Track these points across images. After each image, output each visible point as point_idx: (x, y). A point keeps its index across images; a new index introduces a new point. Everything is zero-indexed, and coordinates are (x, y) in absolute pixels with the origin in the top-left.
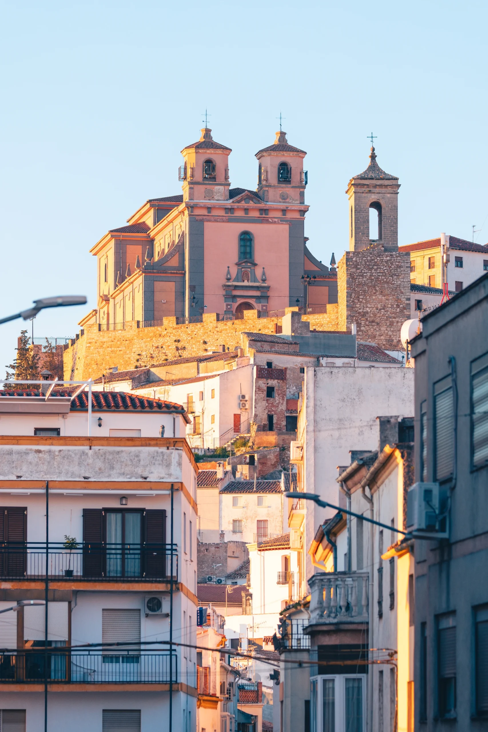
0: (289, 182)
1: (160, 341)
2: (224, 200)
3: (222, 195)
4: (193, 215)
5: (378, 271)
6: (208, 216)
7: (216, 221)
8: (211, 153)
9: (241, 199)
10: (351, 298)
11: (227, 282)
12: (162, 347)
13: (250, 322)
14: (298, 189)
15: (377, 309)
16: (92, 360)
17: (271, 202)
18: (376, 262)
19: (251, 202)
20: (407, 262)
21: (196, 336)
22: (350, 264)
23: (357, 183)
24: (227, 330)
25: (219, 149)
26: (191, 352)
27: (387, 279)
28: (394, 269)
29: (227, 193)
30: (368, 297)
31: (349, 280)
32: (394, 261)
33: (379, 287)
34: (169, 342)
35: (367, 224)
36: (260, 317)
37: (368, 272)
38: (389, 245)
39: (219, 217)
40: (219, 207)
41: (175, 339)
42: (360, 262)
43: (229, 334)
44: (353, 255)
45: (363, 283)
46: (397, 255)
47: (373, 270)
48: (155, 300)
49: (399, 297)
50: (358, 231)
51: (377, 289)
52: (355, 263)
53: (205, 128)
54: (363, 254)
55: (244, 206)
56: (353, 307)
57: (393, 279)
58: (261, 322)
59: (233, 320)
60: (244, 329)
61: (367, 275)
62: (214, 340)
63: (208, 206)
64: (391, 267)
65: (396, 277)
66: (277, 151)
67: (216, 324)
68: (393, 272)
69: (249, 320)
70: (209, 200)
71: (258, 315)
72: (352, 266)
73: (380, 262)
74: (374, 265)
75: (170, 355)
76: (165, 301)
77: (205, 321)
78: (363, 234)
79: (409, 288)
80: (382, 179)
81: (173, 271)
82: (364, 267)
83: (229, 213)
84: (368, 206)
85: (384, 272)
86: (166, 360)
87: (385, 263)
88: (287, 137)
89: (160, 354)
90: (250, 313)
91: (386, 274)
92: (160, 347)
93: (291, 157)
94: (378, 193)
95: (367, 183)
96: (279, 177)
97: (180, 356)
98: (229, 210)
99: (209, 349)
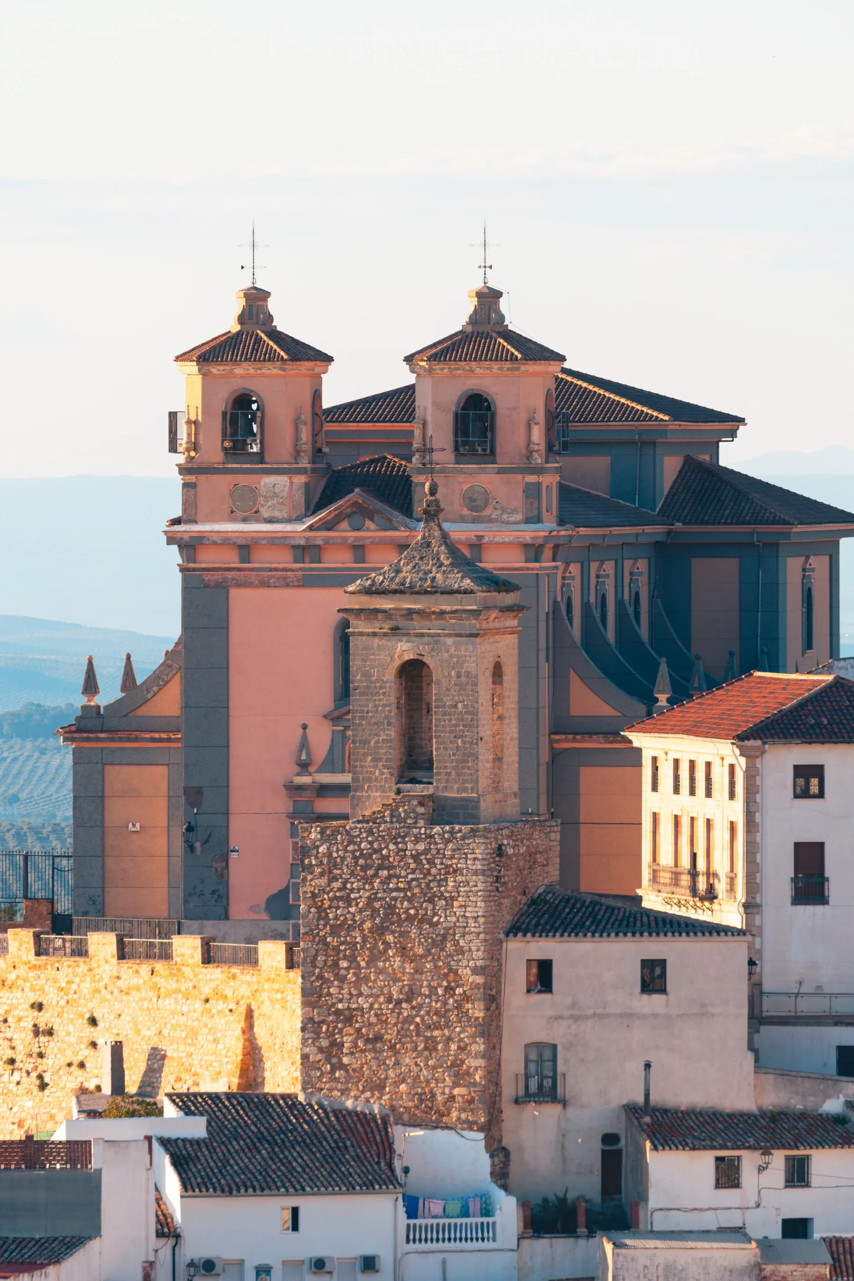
0: (490, 455)
1: (4, 1000)
2: (289, 521)
3: (282, 504)
4: (194, 570)
6: (240, 569)
7: (264, 584)
8: (251, 376)
9: (336, 516)
10: (315, 967)
11: (298, 774)
12: (6, 1021)
13: (186, 974)
14: (519, 477)
15: (389, 1000)
18: (384, 858)
19: (369, 524)
20: (473, 856)
21: (75, 996)
22: (311, 865)
23: (357, 607)
24: (139, 990)
25: (269, 360)
26: (64, 1046)
27: (417, 911)
28: (438, 877)
29: (300, 497)
30: (363, 964)
31: (310, 912)
32: (438, 853)
33: (393, 932)
34: (20, 1008)
35: (388, 730)
36: (209, 962)
37: (364, 889)
38: (452, 795)
39: (273, 573)
40: (275, 541)
41: (32, 1001)
42: (339, 856)
43: (145, 1004)
44: (322, 836)
45: (350, 922)
46: (446, 836)
47: (378, 881)
48: (108, 822)
49: (452, 963)
50: (362, 751)
51: (390, 938)
52: (325, 861)
53: (248, 289)
54: (348, 833)
55: (345, 539)
56: (320, 996)
57: (434, 908)
58: (209, 977)
59: (151, 961)
60: (177, 991)
61: (360, 897)
62: (112, 1017)
63: (240, 542)
64: (429, 872)
65: (444, 902)
66: (450, 360)
67: (115, 969)
68: (435, 889)
69: (183, 965)
70: (245, 520)
71: (203, 954)
72: (318, 870)
73: (397, 858)
74: (381, 867)
75: (20, 1047)
76: (138, 825)
77: (95, 956)
78: (376, 760)
79: (482, 936)
80: (429, 592)
81: (157, 735)
82: (352, 874)
83: (307, 559)
84: (390, 675)
85: (410, 889)
86: (12, 1061)
87: (411, 861)
88: (504, 305)
89: (1, 1041)
90: (187, 947)
91: (413, 895)
92: (2, 1018)
93: (497, 376)
94: (417, 635)
95: (386, 604)
96: (456, 443)
97: (41, 1056)
98: (305, 551)
99: (100, 1042)
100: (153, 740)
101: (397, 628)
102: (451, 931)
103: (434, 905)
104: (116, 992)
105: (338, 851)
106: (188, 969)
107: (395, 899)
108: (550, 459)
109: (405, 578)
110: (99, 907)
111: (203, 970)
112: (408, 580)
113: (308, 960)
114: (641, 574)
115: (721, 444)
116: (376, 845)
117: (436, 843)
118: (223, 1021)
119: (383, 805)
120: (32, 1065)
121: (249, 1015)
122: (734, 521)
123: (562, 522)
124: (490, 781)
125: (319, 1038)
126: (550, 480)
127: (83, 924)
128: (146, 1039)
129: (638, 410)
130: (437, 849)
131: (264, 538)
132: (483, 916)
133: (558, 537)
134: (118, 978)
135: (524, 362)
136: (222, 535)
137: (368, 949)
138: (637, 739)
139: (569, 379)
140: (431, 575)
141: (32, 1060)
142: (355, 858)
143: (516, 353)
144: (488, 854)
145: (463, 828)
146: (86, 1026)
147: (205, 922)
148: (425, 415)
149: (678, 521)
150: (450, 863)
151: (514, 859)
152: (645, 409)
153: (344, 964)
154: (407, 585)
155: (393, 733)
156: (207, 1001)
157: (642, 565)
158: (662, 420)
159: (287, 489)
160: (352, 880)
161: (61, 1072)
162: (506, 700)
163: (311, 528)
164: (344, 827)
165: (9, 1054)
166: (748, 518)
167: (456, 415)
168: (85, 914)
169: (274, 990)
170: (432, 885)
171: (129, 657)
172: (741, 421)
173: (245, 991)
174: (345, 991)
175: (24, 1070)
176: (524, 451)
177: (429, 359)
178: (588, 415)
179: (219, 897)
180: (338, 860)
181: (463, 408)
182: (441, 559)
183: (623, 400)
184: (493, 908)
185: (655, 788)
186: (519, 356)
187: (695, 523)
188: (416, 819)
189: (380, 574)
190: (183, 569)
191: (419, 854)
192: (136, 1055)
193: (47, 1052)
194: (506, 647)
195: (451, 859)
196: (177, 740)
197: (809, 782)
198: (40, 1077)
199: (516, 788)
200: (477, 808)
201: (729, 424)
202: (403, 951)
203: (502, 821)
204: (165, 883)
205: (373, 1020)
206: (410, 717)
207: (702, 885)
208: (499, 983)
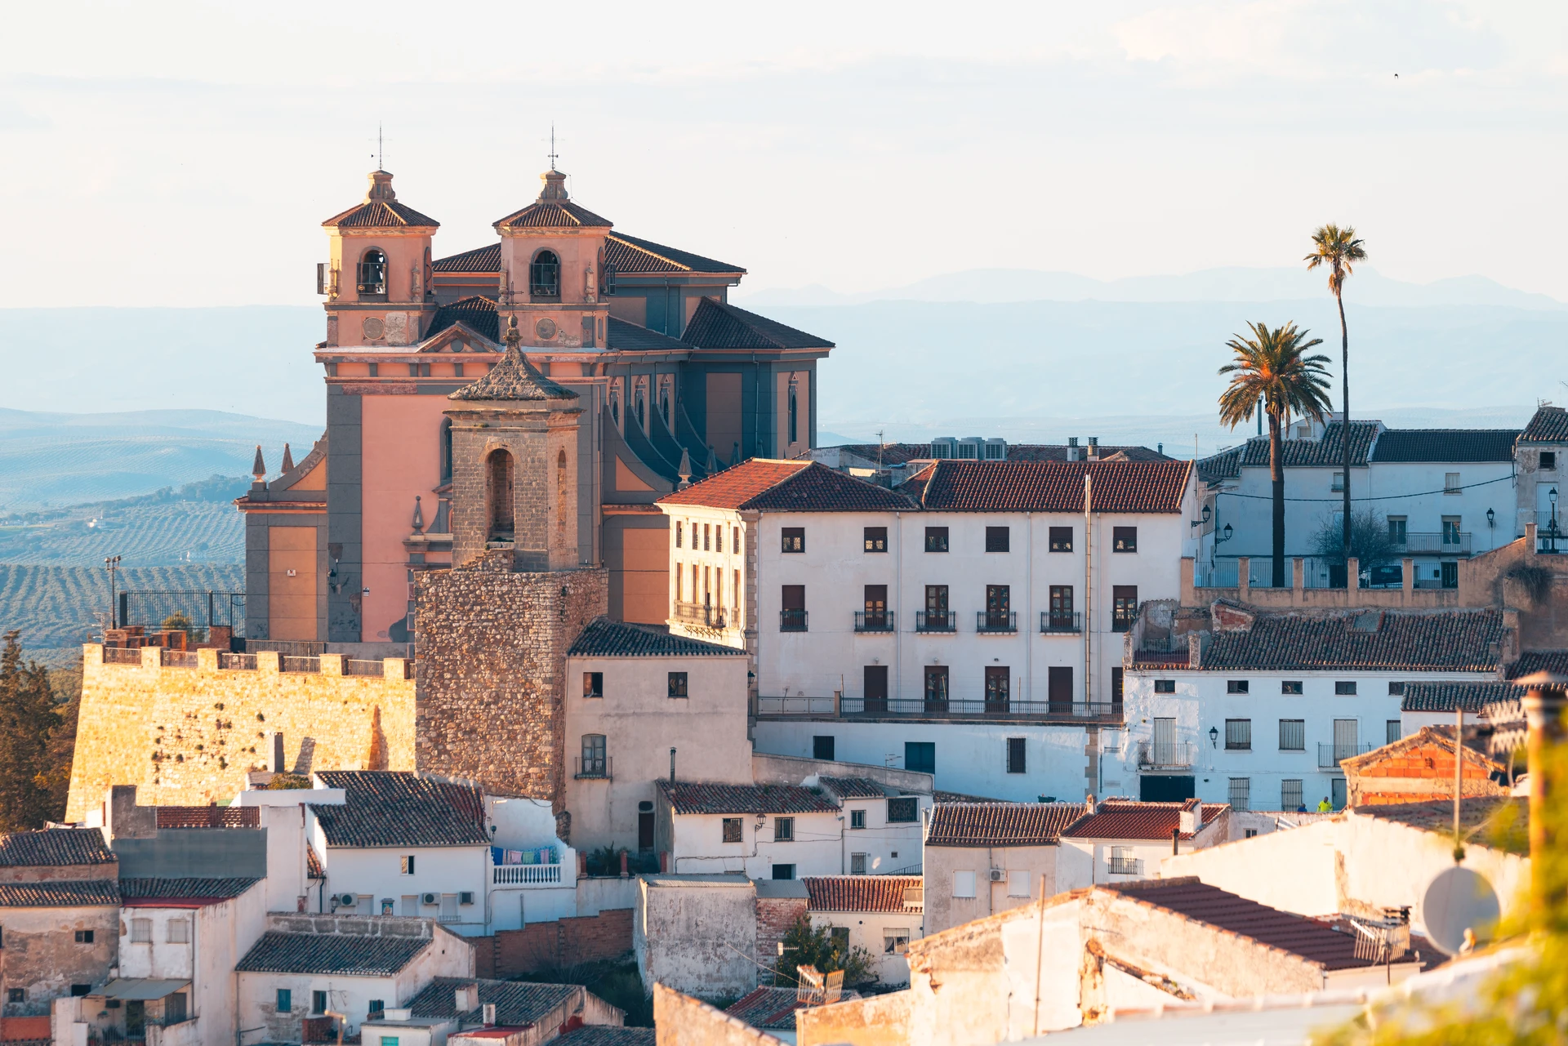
0: (557, 296)
1: (195, 702)
2: (407, 345)
3: (402, 332)
4: (336, 381)
5: (483, 617)
6: (370, 381)
7: (388, 392)
8: (378, 237)
9: (441, 341)
10: (426, 678)
11: (414, 534)
12: (196, 717)
13: (330, 682)
14: (578, 313)
15: (481, 703)
16: (90, 728)
18: (477, 597)
19: (466, 347)
20: (544, 595)
21: (247, 699)
22: (423, 602)
23: (457, 409)
24: (295, 694)
25: (392, 225)
26: (240, 736)
27: (502, 636)
28: (518, 611)
29: (415, 328)
30: (462, 676)
31: (422, 637)
32: (518, 593)
33: (484, 652)
34: (207, 707)
35: (480, 501)
36: (347, 674)
37: (462, 619)
38: (528, 550)
39: (395, 384)
40: (396, 361)
41: (216, 703)
42: (444, 595)
43: (300, 705)
44: (431, 580)
45: (452, 645)
46: (524, 580)
47: (473, 614)
48: (271, 570)
49: (528, 675)
50: (461, 517)
51: (482, 656)
52: (434, 599)
53: (377, 172)
54: (450, 578)
55: (448, 359)
56: (430, 699)
57: (515, 634)
58: (347, 685)
59: (304, 673)
60: (323, 695)
61: (460, 626)
62: (275, 714)
63: (370, 361)
64: (511, 607)
65: (522, 630)
66: (527, 225)
67: (278, 678)
68: (515, 620)
69: (328, 676)
70: (374, 344)
71: (342, 668)
72: (428, 606)
73: (487, 597)
74: (475, 604)
75: (206, 737)
76: (294, 571)
77: (262, 669)
78: (471, 524)
79: (550, 655)
80: (511, 399)
81: (308, 505)
82: (454, 609)
83: (420, 374)
84: (482, 460)
85: (497, 619)
86: (201, 747)
87: (497, 599)
88: (567, 185)
89: (193, 733)
90: (330, 662)
91: (499, 624)
92: (193, 715)
93: (562, 237)
94: (502, 431)
95: (479, 407)
96: (531, 287)
97: (222, 743)
98: (418, 368)
99: (266, 733)
100: (305, 508)
101: (487, 426)
102: (527, 651)
103: (515, 632)
104: (278, 696)
105: (443, 592)
106: (332, 679)
107: (486, 627)
108: (601, 299)
109: (493, 388)
110: (266, 632)
111: (343, 680)
112: (495, 390)
113: (421, 673)
114: (668, 385)
115: (728, 288)
116: (471, 588)
117: (516, 586)
118: (357, 718)
119: (477, 557)
120: (216, 750)
121: (377, 713)
122: (738, 346)
123: (610, 346)
124: (556, 540)
125: (429, 730)
126: (601, 315)
127: (254, 645)
128: (301, 730)
129: (667, 263)
130: (517, 590)
131: (389, 358)
132: (551, 640)
133: (607, 357)
134: (280, 685)
135: (582, 227)
136: (357, 355)
137: (465, 664)
138: (666, 508)
139: (616, 239)
140: (512, 386)
141: (215, 746)
142: (455, 596)
143: (576, 220)
144: (555, 593)
145: (536, 574)
146: (256, 721)
147: (344, 644)
148: (508, 267)
149: (696, 345)
150: (526, 600)
151: (574, 597)
152: (672, 262)
153: (447, 676)
154: (495, 393)
155: (484, 503)
156: (346, 703)
157: (670, 378)
158: (684, 270)
159: (405, 321)
160: (454, 613)
161: (237, 755)
162: (568, 479)
163: (423, 350)
164: (448, 573)
165: (199, 742)
166: (748, 343)
167: (532, 266)
168: (255, 637)
169: (395, 695)
170: (513, 616)
171: (287, 446)
172: (743, 271)
173: (373, 695)
174: (448, 696)
175: (209, 754)
176: (582, 293)
177: (511, 225)
179: (355, 624)
180: (443, 598)
181: (537, 261)
182: (520, 374)
183: (655, 256)
184: (559, 634)
185: (679, 544)
186: (579, 223)
187: (709, 347)
188: (501, 567)
189: (474, 385)
190: (328, 381)
191: (503, 594)
192: (293, 743)
193: (227, 740)
194: (568, 439)
195: (527, 598)
196: (323, 508)
197: (793, 540)
198: (222, 759)
199: (575, 545)
200: (546, 559)
201: (735, 273)
202: (491, 666)
203: (564, 569)
204: (315, 615)
205: (469, 717)
206: (497, 492)
207: (714, 617)
208: (563, 690)
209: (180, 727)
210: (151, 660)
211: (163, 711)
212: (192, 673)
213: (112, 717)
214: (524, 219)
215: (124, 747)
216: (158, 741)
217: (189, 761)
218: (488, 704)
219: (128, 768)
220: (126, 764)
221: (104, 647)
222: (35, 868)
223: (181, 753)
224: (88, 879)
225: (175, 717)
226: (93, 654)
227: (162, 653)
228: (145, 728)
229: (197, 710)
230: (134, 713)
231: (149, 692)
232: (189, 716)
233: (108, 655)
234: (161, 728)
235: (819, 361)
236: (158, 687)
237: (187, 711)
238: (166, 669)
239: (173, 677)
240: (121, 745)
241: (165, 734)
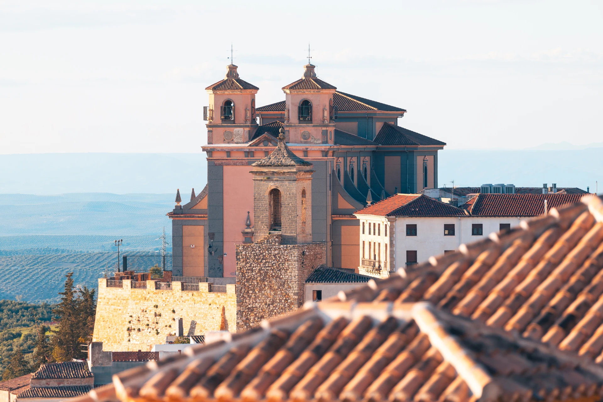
0: (311, 121)
1: (145, 304)
2: (244, 143)
3: (241, 137)
4: (212, 160)
5: (266, 265)
6: (227, 160)
7: (235, 164)
8: (231, 95)
9: (259, 142)
10: (241, 293)
11: (246, 228)
12: (146, 311)
13: (203, 295)
14: (320, 128)
15: (266, 304)
16: (101, 316)
17: (292, 143)
18: (264, 256)
19: (270, 144)
20: (294, 255)
21: (168, 303)
22: (240, 258)
23: (256, 171)
24: (188, 301)
25: (236, 89)
26: (165, 320)
27: (275, 274)
28: (282, 262)
29: (247, 135)
30: (257, 292)
31: (239, 274)
32: (282, 254)
33: (267, 281)
34: (151, 307)
35: (266, 212)
36: (211, 292)
37: (257, 266)
38: (288, 235)
39: (238, 161)
40: (239, 150)
41: (154, 305)
42: (249, 255)
43: (191, 305)
44: (243, 248)
45: (253, 278)
46: (285, 248)
47: (262, 264)
48: (184, 245)
49: (287, 291)
50: (258, 220)
51: (266, 283)
52: (244, 257)
53: (230, 65)
54: (252, 247)
55: (262, 149)
56: (243, 303)
57: (281, 273)
58: (211, 296)
59: (192, 291)
60: (200, 301)
61: (256, 269)
62: (180, 310)
63: (227, 150)
64: (279, 261)
65: (284, 271)
66: (297, 89)
67: (181, 294)
68: (281, 266)
69: (202, 292)
70: (229, 143)
71: (209, 289)
72: (242, 260)
73: (269, 256)
74: (263, 259)
75: (150, 320)
76: (194, 246)
77: (174, 289)
78: (262, 223)
79: (297, 282)
80: (280, 166)
81: (200, 216)
82: (253, 261)
83: (249, 156)
84: (267, 194)
85: (273, 266)
86: (148, 325)
87: (273, 257)
88: (316, 70)
89: (145, 318)
90: (204, 286)
91: (274, 268)
92: (145, 311)
93: (312, 94)
94: (276, 180)
95: (265, 170)
96: (299, 117)
97: (157, 323)
98: (248, 153)
99: (176, 318)
100: (199, 217)
101: (269, 178)
102: (287, 281)
103: (281, 271)
104: (181, 302)
105: (249, 253)
106: (204, 294)
107: (268, 270)
108: (331, 122)
109: (272, 161)
110: (181, 273)
111: (209, 294)
112: (273, 162)
113: (239, 291)
114: (367, 161)
115: (398, 118)
116: (261, 252)
117: (282, 251)
118: (215, 311)
119: (264, 238)
120: (154, 326)
121: (224, 309)
122: (399, 144)
123: (335, 143)
124: (301, 230)
125: (242, 317)
126: (331, 129)
127: (176, 279)
128: (191, 317)
129: (367, 107)
130: (282, 253)
131: (235, 149)
132: (297, 276)
133: (334, 148)
134: (182, 297)
135: (321, 89)
136: (221, 148)
137: (259, 287)
138: (358, 216)
139: (345, 96)
140: (281, 160)
142: (254, 256)
143: (319, 86)
144: (299, 254)
145: (290, 246)
146: (172, 313)
147: (215, 278)
148: (289, 107)
149: (380, 144)
150: (286, 257)
151: (309, 256)
152: (369, 106)
153: (251, 292)
154: (273, 163)
155: (268, 213)
157: (368, 159)
158: (375, 110)
159: (242, 132)
160: (253, 263)
161: (163, 329)
162: (307, 203)
163: (250, 145)
164: (251, 245)
165: (147, 322)
166: (403, 143)
167: (299, 107)
168: (176, 275)
169: (231, 301)
170: (280, 265)
171: (193, 189)
172: (405, 111)
173: (222, 301)
174: (251, 301)
175: (152, 328)
176: (322, 119)
177: (290, 88)
178: (350, 108)
179: (220, 270)
180: (249, 257)
181: (302, 105)
182: (284, 154)
183: (362, 103)
184: (301, 273)
185: (363, 233)
186: (320, 87)
187: (386, 145)
188: (275, 242)
189: (264, 160)
190: (208, 160)
191: (276, 255)
192: (187, 323)
193: (159, 322)
194: (307, 184)
195: (287, 256)
196: (206, 217)
197: (412, 230)
198: (157, 330)
199: (311, 232)
200: (296, 238)
201: (401, 112)
202: (270, 288)
203: (305, 243)
204: (203, 265)
205: (261, 311)
206: (275, 208)
207: (377, 265)
208: (303, 298)
209: (139, 316)
210: (127, 286)
211: (132, 309)
212: (144, 291)
213: (110, 312)
214: (295, 86)
215: (115, 325)
216: (130, 322)
217: (143, 331)
218: (269, 305)
219: (117, 334)
220: (116, 333)
221: (107, 280)
222: (56, 380)
223: (139, 327)
224: (80, 385)
225: (137, 312)
226: (102, 283)
227: (131, 282)
228: (124, 316)
229: (146, 308)
230: (120, 310)
231: (126, 300)
232: (143, 311)
233: (109, 283)
234: (131, 316)
235: (439, 151)
236: (130, 298)
237: (142, 308)
238: (133, 290)
239: (136, 293)
240: (114, 324)
241: (133, 319)
